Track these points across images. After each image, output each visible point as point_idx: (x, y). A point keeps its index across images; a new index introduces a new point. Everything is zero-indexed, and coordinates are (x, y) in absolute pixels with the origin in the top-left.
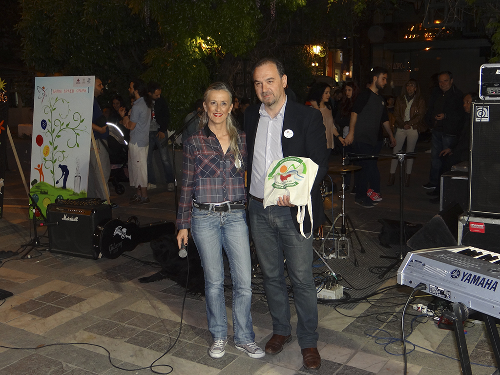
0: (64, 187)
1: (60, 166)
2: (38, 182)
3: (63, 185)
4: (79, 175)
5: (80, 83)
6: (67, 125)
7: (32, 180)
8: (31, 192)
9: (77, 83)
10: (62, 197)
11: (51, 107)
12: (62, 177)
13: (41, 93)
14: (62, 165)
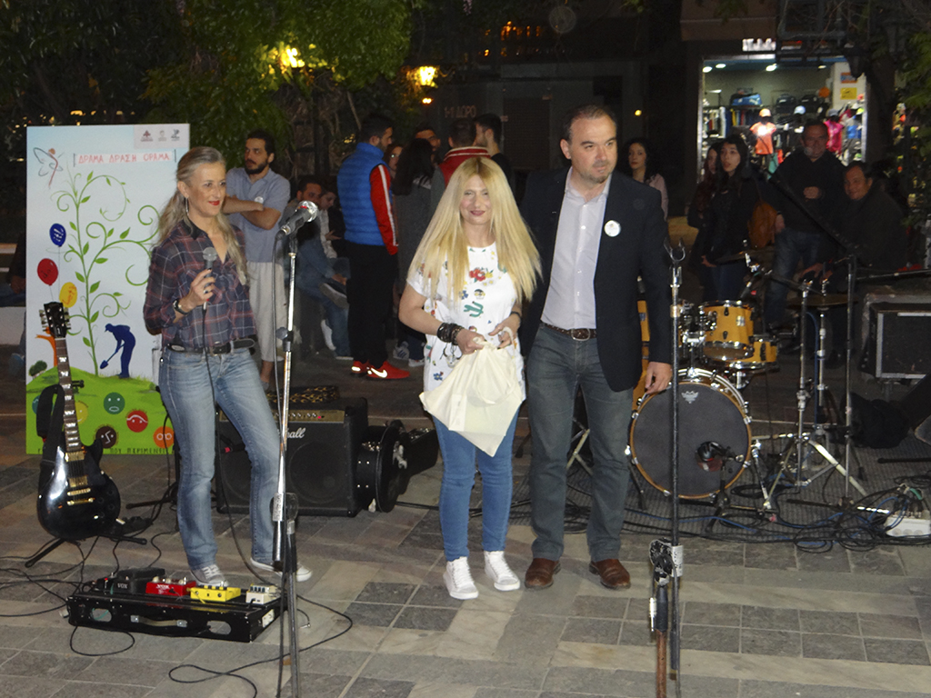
0: (125, 374)
1: (109, 327)
2: (51, 365)
3: (119, 370)
5: (151, 140)
6: (124, 235)
7: (30, 363)
8: (30, 392)
9: (144, 140)
10: (120, 396)
11: (76, 194)
12: (117, 351)
13: (47, 164)
14: (114, 324)
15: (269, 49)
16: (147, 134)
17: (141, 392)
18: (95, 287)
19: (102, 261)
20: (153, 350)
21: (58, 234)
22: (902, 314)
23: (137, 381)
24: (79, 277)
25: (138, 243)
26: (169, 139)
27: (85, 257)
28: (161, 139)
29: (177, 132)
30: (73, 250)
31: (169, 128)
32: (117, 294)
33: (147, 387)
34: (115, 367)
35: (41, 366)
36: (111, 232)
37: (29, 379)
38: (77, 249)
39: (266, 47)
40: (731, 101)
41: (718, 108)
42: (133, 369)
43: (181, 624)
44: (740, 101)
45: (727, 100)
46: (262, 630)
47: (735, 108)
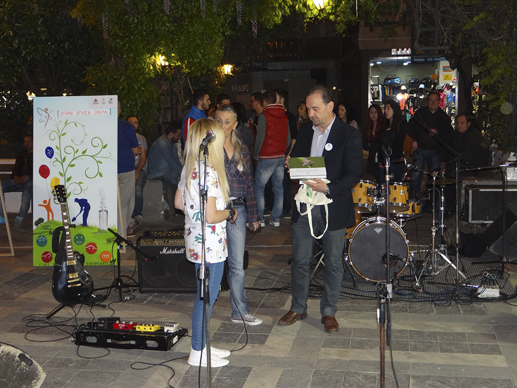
0: (85, 224)
1: (76, 200)
2: (46, 220)
3: (82, 223)
4: (105, 209)
5: (98, 103)
6: (84, 152)
7: (35, 219)
8: (35, 234)
9: (94, 104)
10: (82, 236)
11: (59, 132)
12: (81, 212)
13: (44, 116)
14: (79, 198)
15: (151, 56)
16: (96, 100)
17: (94, 233)
18: (69, 179)
19: (73, 166)
20: (100, 211)
21: (49, 152)
22: (481, 190)
23: (91, 228)
24: (61, 174)
25: (91, 156)
26: (107, 103)
27: (63, 164)
28: (102, 103)
29: (112, 99)
30: (58, 160)
31: (107, 97)
32: (80, 183)
33: (97, 231)
34: (80, 220)
35: (41, 220)
36: (77, 151)
37: (35, 227)
38: (60, 160)
39: (149, 55)
40: (385, 82)
41: (378, 85)
42: (89, 221)
43: (133, 342)
44: (390, 81)
45: (382, 81)
46: (173, 345)
47: (386, 85)
